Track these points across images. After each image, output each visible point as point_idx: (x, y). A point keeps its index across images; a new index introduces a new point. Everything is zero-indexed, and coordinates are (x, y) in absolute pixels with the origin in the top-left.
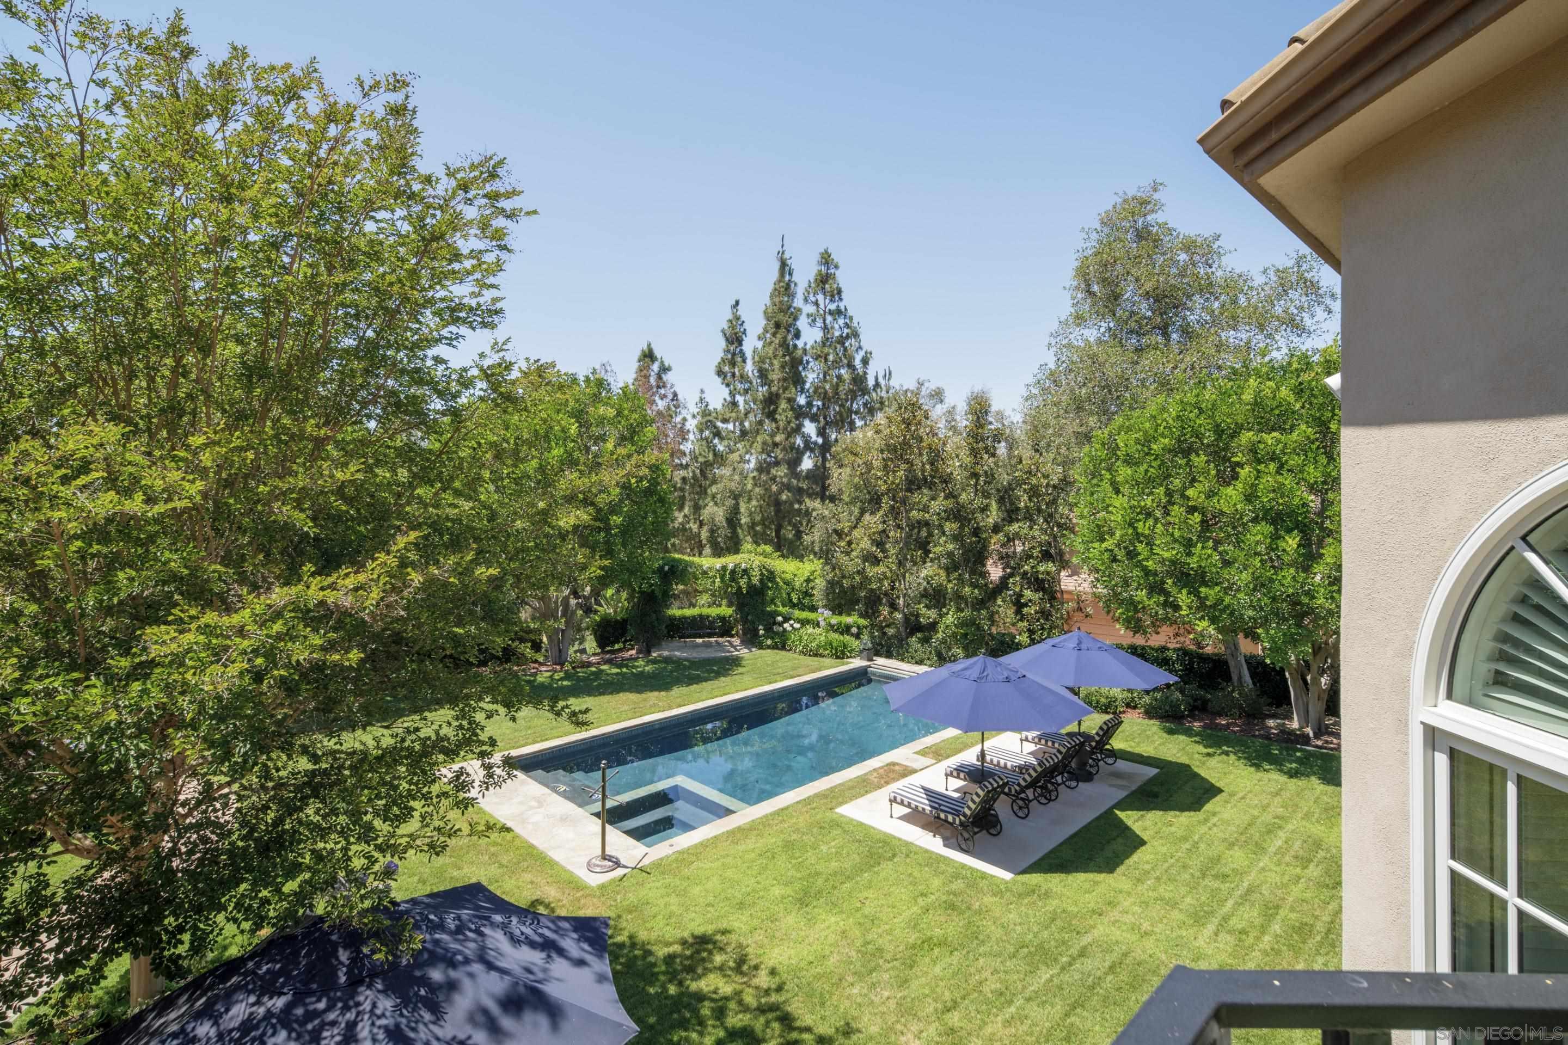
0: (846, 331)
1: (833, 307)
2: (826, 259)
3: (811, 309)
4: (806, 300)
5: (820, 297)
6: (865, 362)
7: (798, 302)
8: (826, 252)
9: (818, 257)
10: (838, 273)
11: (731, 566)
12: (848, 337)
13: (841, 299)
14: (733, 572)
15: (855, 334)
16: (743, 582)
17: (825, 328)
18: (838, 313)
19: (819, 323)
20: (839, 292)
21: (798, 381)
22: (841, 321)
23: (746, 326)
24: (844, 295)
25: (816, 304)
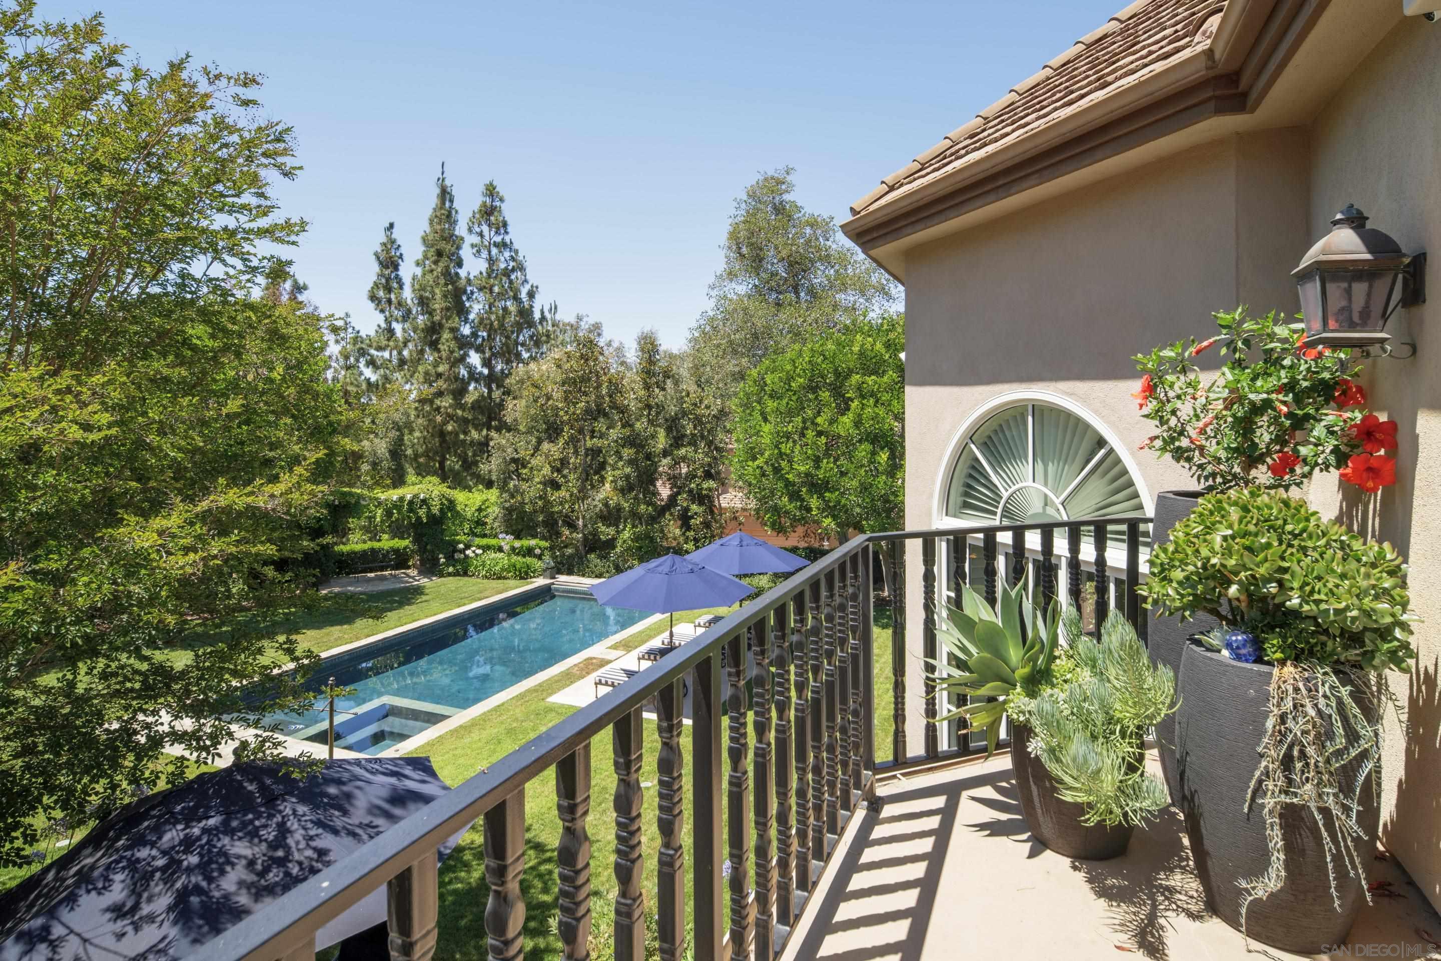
0: (512, 264)
1: (498, 239)
2: (491, 191)
3: (476, 239)
4: (470, 230)
5: (485, 228)
6: (531, 295)
7: (461, 230)
8: (491, 184)
9: (482, 188)
10: (504, 206)
11: (408, 497)
12: (513, 270)
13: (506, 233)
14: (411, 503)
15: (521, 268)
16: (422, 512)
17: (491, 261)
18: (503, 245)
19: (485, 254)
20: (505, 225)
21: (462, 312)
22: (507, 254)
23: (403, 250)
24: (509, 229)
25: (481, 235)
